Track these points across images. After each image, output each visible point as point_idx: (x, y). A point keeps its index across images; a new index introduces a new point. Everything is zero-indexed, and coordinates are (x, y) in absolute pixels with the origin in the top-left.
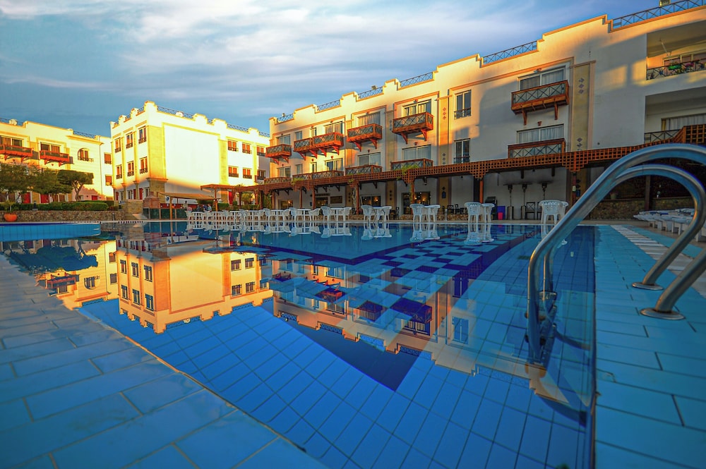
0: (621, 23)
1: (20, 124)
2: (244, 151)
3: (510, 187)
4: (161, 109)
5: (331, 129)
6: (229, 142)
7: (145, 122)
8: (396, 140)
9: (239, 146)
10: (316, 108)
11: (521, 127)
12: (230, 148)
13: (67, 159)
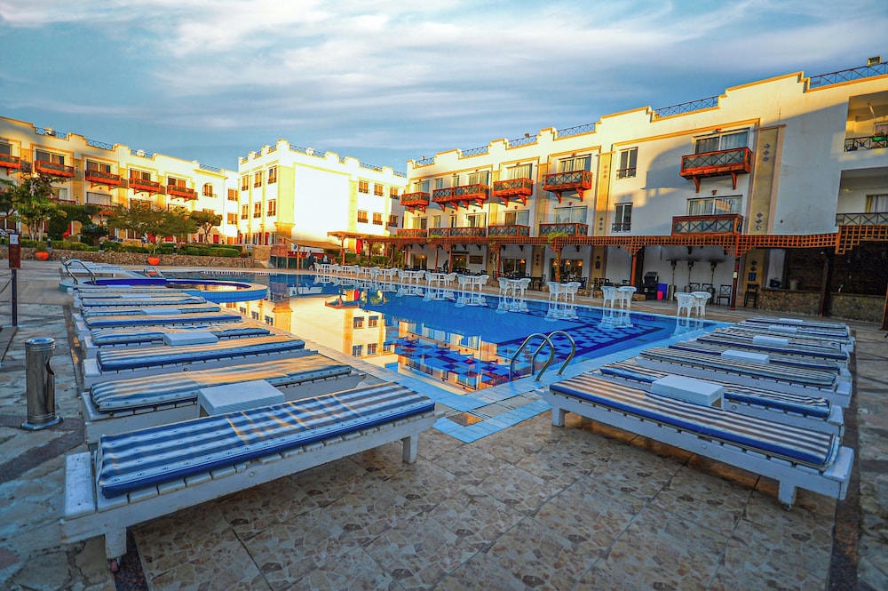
0: (819, 82)
1: (148, 156)
2: (376, 193)
3: (674, 263)
4: (293, 148)
5: (475, 178)
6: (361, 183)
7: (277, 161)
8: (548, 197)
9: (371, 188)
10: (461, 154)
11: (693, 195)
12: (360, 190)
13: (191, 195)
